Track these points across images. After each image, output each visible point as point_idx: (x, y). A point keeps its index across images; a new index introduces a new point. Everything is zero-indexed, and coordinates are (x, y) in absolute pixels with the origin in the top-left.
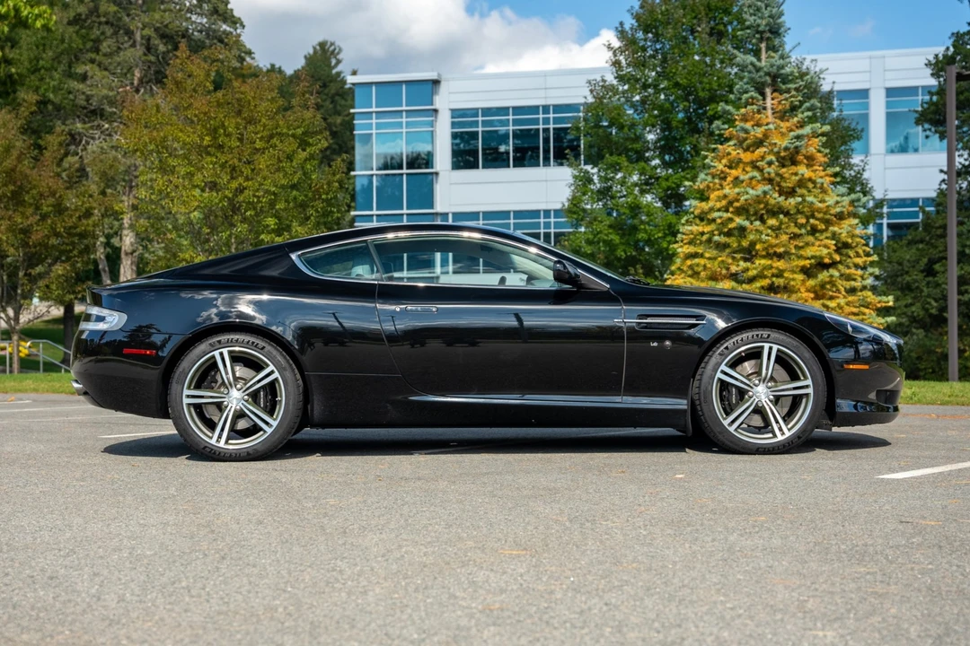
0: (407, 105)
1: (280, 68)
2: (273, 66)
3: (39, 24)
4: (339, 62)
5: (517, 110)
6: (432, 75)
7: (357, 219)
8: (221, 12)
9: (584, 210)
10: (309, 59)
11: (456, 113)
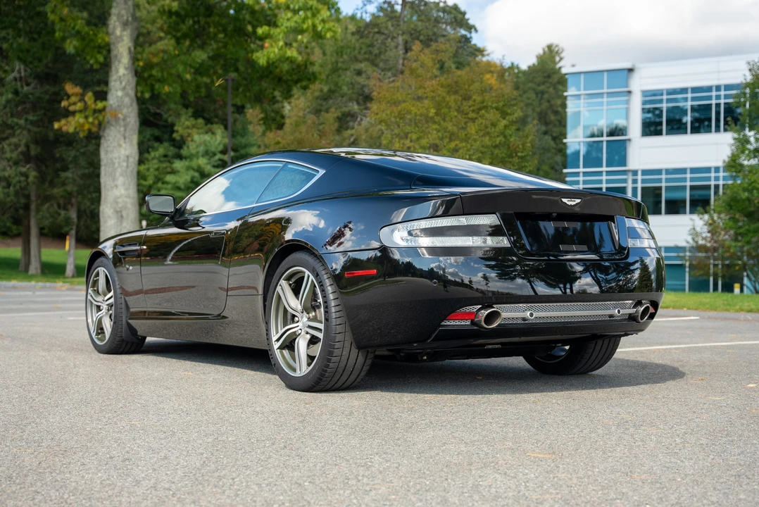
0: (608, 88)
1: (517, 65)
2: (512, 64)
3: (329, 35)
4: (561, 59)
5: (695, 90)
6: (628, 65)
7: (568, 175)
8: (459, 20)
9: (742, 165)
10: (540, 58)
11: (645, 93)
